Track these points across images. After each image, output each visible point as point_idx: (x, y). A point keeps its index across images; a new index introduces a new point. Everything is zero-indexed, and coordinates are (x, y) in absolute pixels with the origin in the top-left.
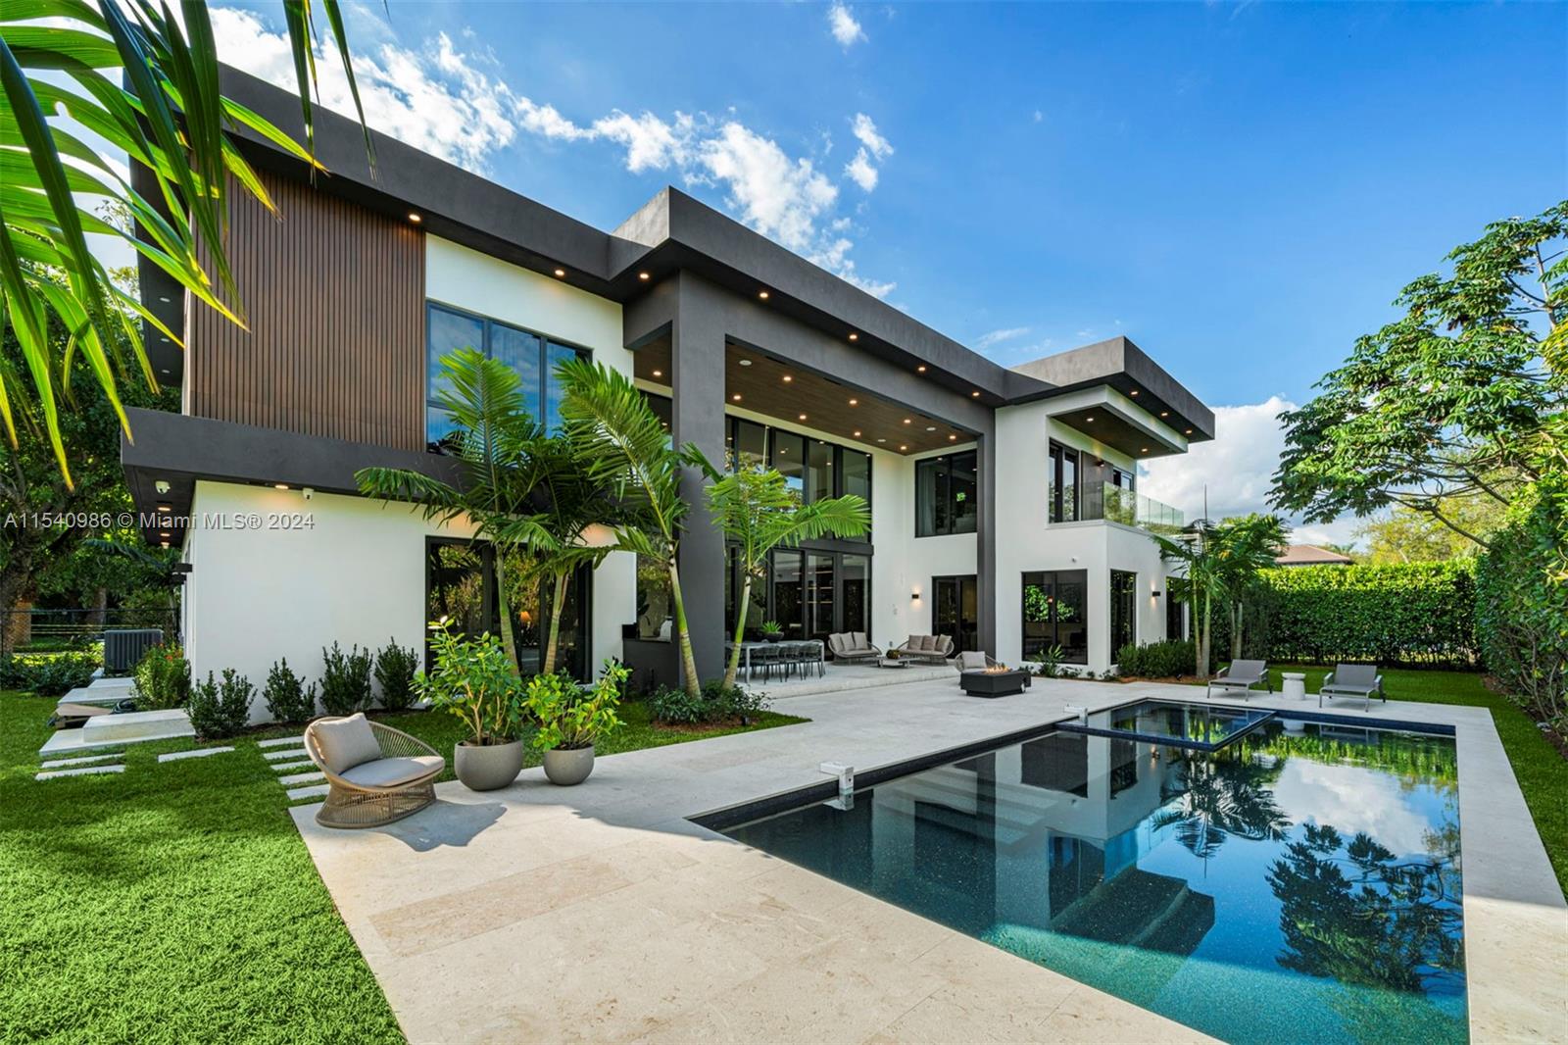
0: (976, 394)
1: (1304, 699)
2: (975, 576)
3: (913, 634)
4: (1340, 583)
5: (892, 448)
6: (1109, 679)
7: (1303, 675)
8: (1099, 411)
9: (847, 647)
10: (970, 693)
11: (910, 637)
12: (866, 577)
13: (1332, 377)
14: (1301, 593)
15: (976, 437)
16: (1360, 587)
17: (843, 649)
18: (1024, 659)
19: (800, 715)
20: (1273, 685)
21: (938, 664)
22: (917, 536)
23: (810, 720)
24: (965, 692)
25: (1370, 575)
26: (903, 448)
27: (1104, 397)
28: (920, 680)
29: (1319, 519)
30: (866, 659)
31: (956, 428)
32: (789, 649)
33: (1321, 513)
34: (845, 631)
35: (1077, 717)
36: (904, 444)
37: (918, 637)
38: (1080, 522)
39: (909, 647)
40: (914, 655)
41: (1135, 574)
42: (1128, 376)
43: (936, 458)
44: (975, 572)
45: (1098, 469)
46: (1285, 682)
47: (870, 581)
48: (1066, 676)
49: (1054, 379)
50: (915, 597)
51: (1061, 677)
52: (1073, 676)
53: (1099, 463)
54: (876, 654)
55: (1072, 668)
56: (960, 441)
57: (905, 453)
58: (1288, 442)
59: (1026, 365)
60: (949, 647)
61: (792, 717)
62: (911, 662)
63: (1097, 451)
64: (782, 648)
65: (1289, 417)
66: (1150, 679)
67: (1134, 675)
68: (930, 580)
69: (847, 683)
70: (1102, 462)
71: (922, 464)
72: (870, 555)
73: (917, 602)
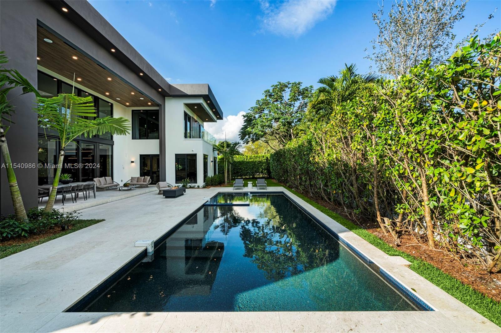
0: (160, 90)
1: (252, 188)
2: (159, 155)
3: (133, 176)
4: (247, 159)
5: (122, 103)
6: (204, 187)
7: (252, 182)
8: (199, 105)
9: (102, 184)
10: (167, 197)
11: (132, 177)
12: (110, 154)
13: (252, 108)
14: (239, 162)
15: (158, 105)
16: (250, 160)
17: (101, 185)
18: (176, 183)
19: (97, 218)
20: (246, 185)
21: (144, 187)
22: (133, 139)
23: (104, 220)
24: (165, 197)
25: (252, 158)
26: (128, 104)
27: (201, 101)
28: (141, 194)
29: (245, 143)
30: (114, 188)
31: (152, 100)
32: (78, 186)
33: (246, 142)
34: (101, 177)
35: (208, 201)
36: (128, 102)
37: (136, 178)
38: (191, 139)
39: (131, 182)
40: (134, 185)
41: (208, 155)
42: (209, 96)
43: (140, 110)
44: (158, 153)
45: (196, 123)
46: (249, 184)
47: (112, 156)
48: (191, 187)
49: (187, 92)
50: (132, 162)
51: (189, 188)
52: (193, 188)
53: (196, 121)
54: (116, 186)
55: (193, 185)
56: (152, 105)
57: (127, 106)
58: (245, 122)
59: (178, 85)
60: (149, 181)
61: (92, 220)
62: (135, 187)
63: (195, 118)
64: (73, 187)
65: (244, 116)
66: (214, 186)
67: (210, 185)
68: (139, 156)
69: (111, 199)
70: (197, 121)
71: (134, 112)
72: (112, 145)
73: (133, 164)
